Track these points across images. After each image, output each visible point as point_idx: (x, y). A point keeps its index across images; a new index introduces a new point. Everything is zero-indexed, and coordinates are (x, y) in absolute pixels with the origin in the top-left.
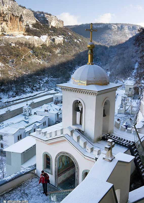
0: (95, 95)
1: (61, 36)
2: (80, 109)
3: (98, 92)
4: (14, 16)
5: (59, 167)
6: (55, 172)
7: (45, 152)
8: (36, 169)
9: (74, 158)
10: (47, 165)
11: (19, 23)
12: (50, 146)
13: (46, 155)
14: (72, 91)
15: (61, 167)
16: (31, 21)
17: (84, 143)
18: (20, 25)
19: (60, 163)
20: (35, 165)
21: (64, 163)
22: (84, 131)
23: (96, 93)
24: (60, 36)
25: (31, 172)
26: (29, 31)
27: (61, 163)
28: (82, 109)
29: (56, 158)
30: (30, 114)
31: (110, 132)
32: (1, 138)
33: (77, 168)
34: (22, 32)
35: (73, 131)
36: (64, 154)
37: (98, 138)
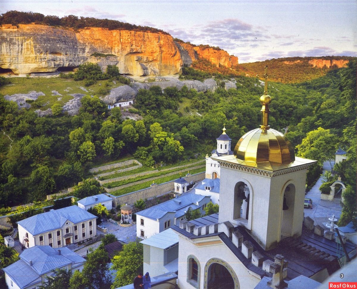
0: (269, 176)
1: (234, 79)
2: (246, 195)
3: (274, 171)
5: (211, 280)
6: (205, 287)
7: (190, 256)
8: (177, 278)
9: (233, 271)
10: (193, 275)
12: (199, 247)
13: (191, 260)
14: (234, 168)
17: (248, 250)
19: (212, 274)
20: (177, 273)
22: (252, 230)
23: (270, 173)
24: (232, 79)
25: (169, 282)
26: (186, 74)
28: (249, 195)
29: (206, 265)
30: (183, 191)
31: (294, 235)
32: (142, 223)
33: (237, 286)
34: (178, 76)
35: (231, 229)
36: (218, 261)
37: (274, 243)
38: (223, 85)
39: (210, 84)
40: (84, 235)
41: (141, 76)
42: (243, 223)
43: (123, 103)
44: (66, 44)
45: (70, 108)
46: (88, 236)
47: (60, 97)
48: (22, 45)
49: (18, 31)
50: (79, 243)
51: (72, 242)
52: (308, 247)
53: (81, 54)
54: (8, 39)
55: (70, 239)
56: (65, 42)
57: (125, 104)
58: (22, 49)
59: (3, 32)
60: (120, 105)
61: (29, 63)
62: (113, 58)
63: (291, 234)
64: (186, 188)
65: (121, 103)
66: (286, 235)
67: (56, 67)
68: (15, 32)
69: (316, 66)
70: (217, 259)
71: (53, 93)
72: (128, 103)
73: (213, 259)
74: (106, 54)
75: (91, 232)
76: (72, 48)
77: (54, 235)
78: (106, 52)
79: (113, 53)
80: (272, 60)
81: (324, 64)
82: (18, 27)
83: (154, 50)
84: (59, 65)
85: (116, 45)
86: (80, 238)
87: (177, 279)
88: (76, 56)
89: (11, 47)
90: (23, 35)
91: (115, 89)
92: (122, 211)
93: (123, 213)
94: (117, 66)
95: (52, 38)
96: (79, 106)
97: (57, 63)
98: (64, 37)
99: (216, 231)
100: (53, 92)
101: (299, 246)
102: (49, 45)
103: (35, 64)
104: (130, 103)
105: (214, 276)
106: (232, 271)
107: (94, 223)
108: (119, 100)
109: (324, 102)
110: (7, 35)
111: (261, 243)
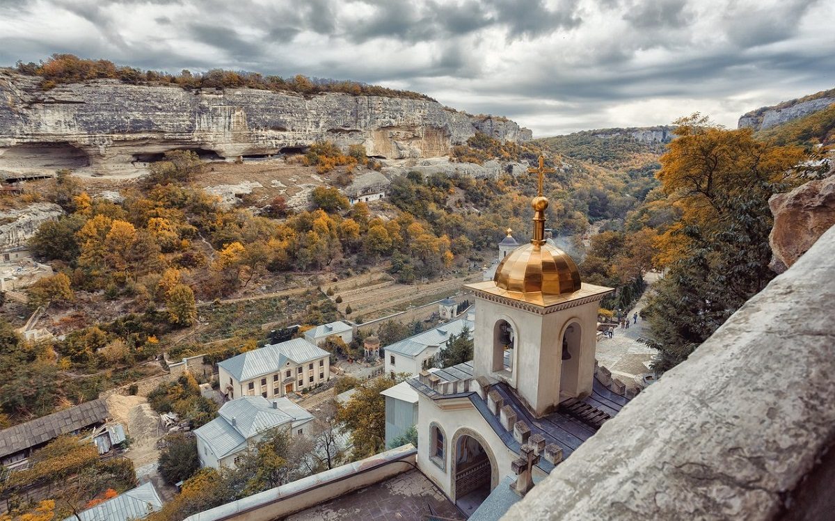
0: (540, 314)
1: (525, 161)
3: (545, 307)
4: (433, 127)
5: (461, 458)
6: (452, 469)
7: (433, 423)
8: (416, 453)
9: (489, 448)
10: (438, 449)
11: (441, 140)
12: (444, 411)
13: (435, 428)
14: (493, 300)
15: (464, 459)
16: (466, 135)
17: (509, 419)
18: (444, 144)
19: (462, 450)
21: (473, 451)
22: (517, 388)
23: (541, 310)
24: (523, 161)
25: (405, 459)
26: (458, 155)
27: (465, 450)
28: (513, 339)
29: (454, 438)
30: (452, 316)
31: (580, 394)
32: (393, 361)
33: (495, 470)
34: (448, 157)
35: (487, 389)
36: (469, 433)
37: (549, 407)
38: (510, 169)
39: (493, 167)
40: (311, 379)
41: (396, 159)
42: (505, 378)
43: (371, 196)
44: (292, 116)
45: (297, 204)
46: (317, 381)
47: (284, 188)
48: (230, 117)
49: (223, 97)
50: (305, 391)
51: (295, 390)
52: (598, 413)
53: (313, 129)
54: (211, 109)
55: (292, 385)
56: (291, 113)
57: (374, 198)
58: (230, 123)
59: (202, 99)
60: (367, 199)
61: (240, 142)
62: (358, 134)
63: (575, 393)
64: (455, 312)
65: (368, 197)
66: (567, 395)
67: (278, 147)
68: (220, 99)
69: (643, 141)
70: (468, 429)
71: (274, 184)
72: (378, 195)
73: (463, 430)
74: (348, 129)
75: (322, 376)
76: (300, 121)
77: (270, 381)
78: (349, 127)
79: (358, 129)
80: (579, 133)
81: (654, 137)
82: (224, 92)
83: (416, 123)
84: (282, 145)
85: (363, 117)
86: (306, 384)
87: (417, 455)
88: (307, 133)
89: (215, 120)
90: (231, 103)
91: (361, 176)
92: (366, 345)
93: (366, 348)
94: (364, 145)
95: (273, 107)
96: (309, 201)
97: (280, 142)
98: (289, 105)
99: (466, 390)
100: (273, 182)
101: (587, 411)
102: (268, 117)
103: (249, 144)
104: (381, 196)
105: (466, 452)
106: (487, 448)
107: (326, 363)
108: (366, 191)
109: (651, 191)
110: (209, 103)
111: (530, 407)
